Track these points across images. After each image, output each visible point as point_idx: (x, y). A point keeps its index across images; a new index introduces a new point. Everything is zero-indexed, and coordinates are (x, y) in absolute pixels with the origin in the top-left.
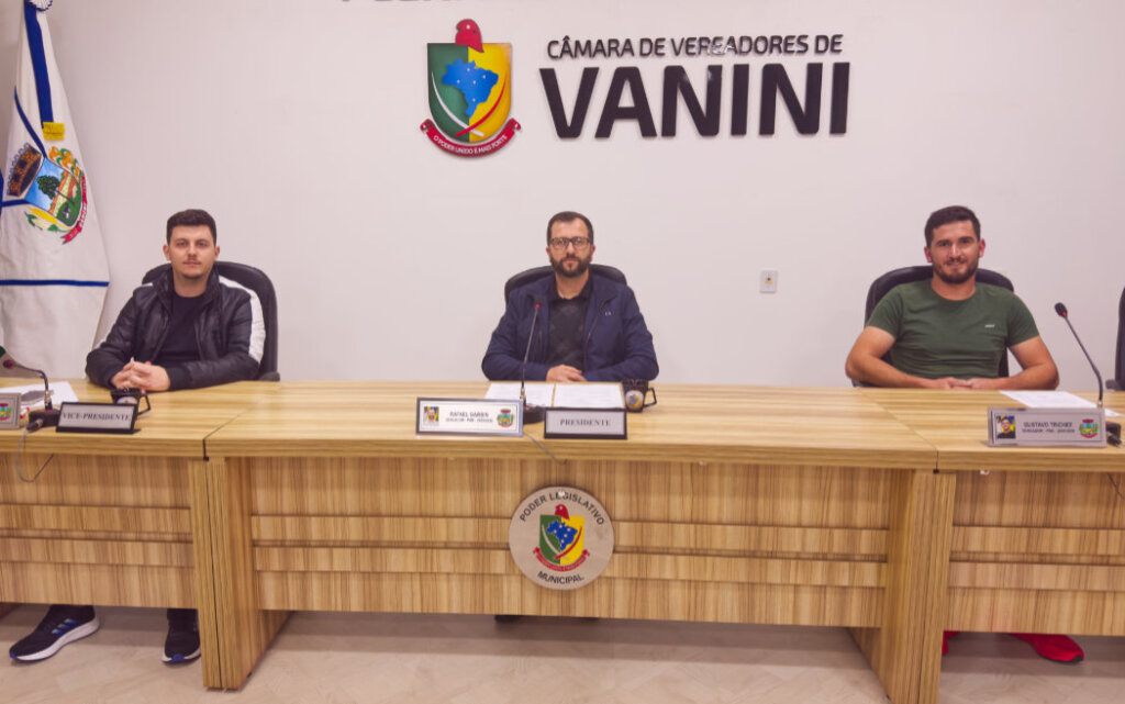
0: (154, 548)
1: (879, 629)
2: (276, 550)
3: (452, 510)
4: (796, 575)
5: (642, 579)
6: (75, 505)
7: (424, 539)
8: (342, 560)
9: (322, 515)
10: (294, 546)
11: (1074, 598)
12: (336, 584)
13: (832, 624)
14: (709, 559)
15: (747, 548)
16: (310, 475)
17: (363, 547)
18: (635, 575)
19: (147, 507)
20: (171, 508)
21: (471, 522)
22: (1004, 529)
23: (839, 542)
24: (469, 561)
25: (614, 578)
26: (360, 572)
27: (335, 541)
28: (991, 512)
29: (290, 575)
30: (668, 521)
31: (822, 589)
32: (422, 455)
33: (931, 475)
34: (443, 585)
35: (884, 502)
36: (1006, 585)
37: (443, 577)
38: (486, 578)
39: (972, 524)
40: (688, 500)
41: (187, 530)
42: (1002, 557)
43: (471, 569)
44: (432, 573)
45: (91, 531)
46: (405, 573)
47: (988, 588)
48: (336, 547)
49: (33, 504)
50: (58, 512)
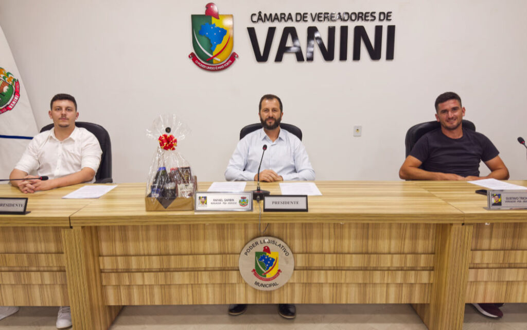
0: (46, 275)
1: (428, 305)
2: (113, 274)
3: (208, 250)
4: (388, 278)
5: (309, 283)
7: (193, 266)
8: (149, 279)
9: (138, 255)
10: (123, 272)
12: (146, 291)
13: (405, 303)
14: (343, 272)
15: (363, 266)
16: (130, 234)
17: (160, 271)
18: (305, 281)
19: (42, 253)
20: (55, 253)
21: (218, 257)
22: (492, 252)
23: (409, 261)
24: (218, 277)
25: (294, 283)
26: (159, 285)
27: (145, 269)
28: (485, 243)
29: (122, 288)
31: (401, 285)
32: (192, 223)
33: (461, 226)
34: (204, 289)
35: (433, 239)
36: (492, 280)
37: (204, 286)
38: (227, 285)
39: (476, 250)
40: (332, 241)
41: (64, 265)
42: (491, 266)
43: (218, 282)
44: (198, 284)
45: (11, 267)
46: (184, 284)
47: (483, 281)
48: (146, 272)
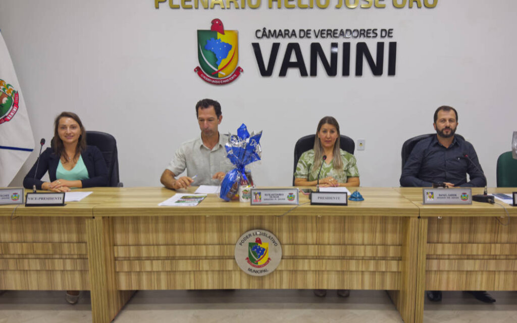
0: (68, 262)
1: (399, 291)
2: (126, 262)
3: (208, 241)
4: (362, 267)
5: (295, 271)
6: (30, 242)
7: (195, 255)
8: (157, 266)
9: (148, 245)
10: (134, 260)
11: (482, 274)
12: (154, 277)
13: (378, 289)
14: (324, 261)
15: (340, 255)
16: (142, 227)
17: (167, 259)
18: (292, 269)
19: (65, 243)
21: (217, 247)
22: (452, 244)
23: (380, 251)
24: (216, 265)
25: (282, 271)
26: (165, 271)
27: (154, 257)
28: (446, 237)
29: (132, 274)
30: (306, 244)
31: (373, 273)
32: (195, 215)
33: (417, 219)
34: (204, 276)
35: (400, 233)
36: (453, 269)
37: (205, 273)
38: (224, 272)
39: (438, 242)
40: (315, 234)
41: (84, 252)
42: (452, 257)
43: (217, 268)
44: (199, 271)
45: (37, 255)
46: (187, 271)
47: (445, 271)
48: (154, 260)
49: (9, 242)
50: (22, 246)
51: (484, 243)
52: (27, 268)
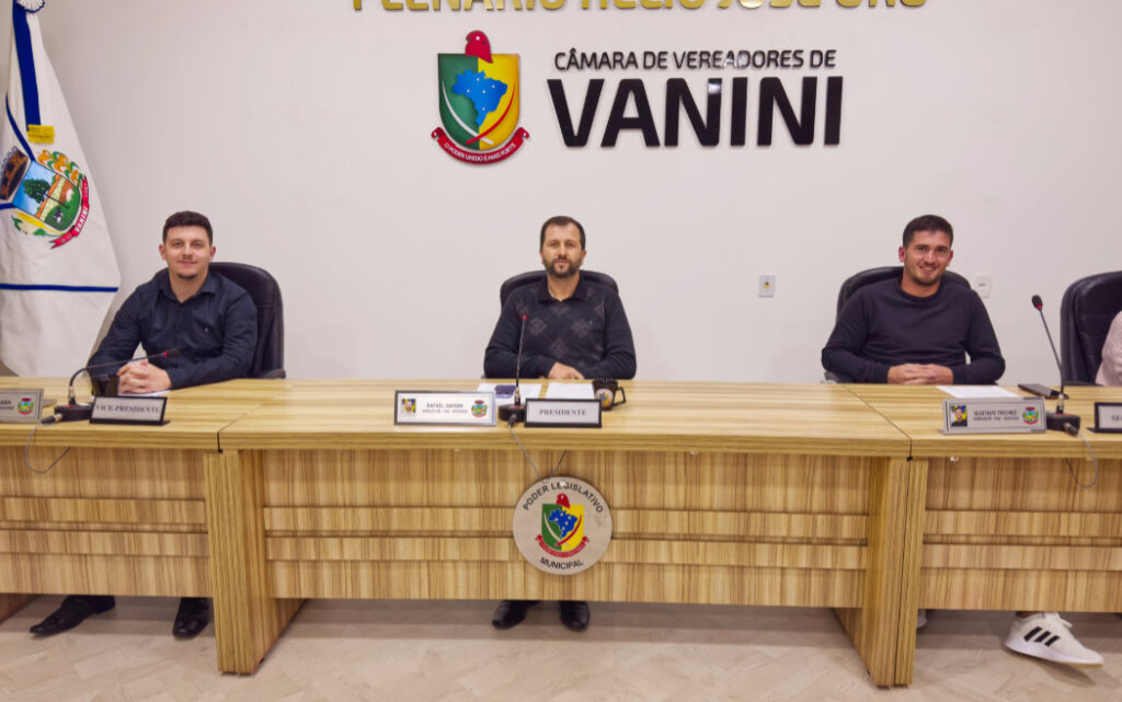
0: (169, 539)
1: (860, 610)
2: (288, 540)
3: (458, 500)
4: (783, 558)
5: (639, 564)
6: (92, 498)
7: (432, 528)
8: (352, 549)
9: (333, 506)
10: (305, 537)
11: (1039, 577)
12: (346, 572)
13: (816, 605)
14: (701, 544)
15: (736, 533)
16: (321, 468)
17: (372, 536)
18: (632, 560)
19: (162, 499)
20: (186, 499)
21: (476, 512)
22: (974, 513)
23: (822, 527)
24: (474, 549)
25: (613, 563)
26: (369, 561)
27: (345, 531)
28: (962, 497)
29: (301, 565)
30: (663, 509)
31: (807, 570)
32: (429, 447)
33: (905, 462)
34: (449, 572)
35: (864, 488)
36: (977, 566)
37: (449, 565)
38: (491, 564)
39: (945, 509)
40: (681, 488)
41: (202, 521)
42: (974, 539)
43: (476, 557)
44: (439, 561)
45: (108, 523)
46: (413, 561)
47: (960, 569)
48: (346, 536)
49: (50, 498)
50: (76, 505)
51: (1045, 511)
52: (85, 550)
